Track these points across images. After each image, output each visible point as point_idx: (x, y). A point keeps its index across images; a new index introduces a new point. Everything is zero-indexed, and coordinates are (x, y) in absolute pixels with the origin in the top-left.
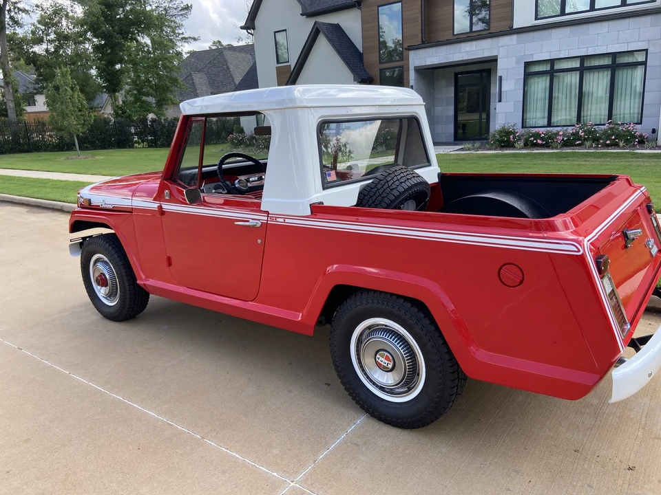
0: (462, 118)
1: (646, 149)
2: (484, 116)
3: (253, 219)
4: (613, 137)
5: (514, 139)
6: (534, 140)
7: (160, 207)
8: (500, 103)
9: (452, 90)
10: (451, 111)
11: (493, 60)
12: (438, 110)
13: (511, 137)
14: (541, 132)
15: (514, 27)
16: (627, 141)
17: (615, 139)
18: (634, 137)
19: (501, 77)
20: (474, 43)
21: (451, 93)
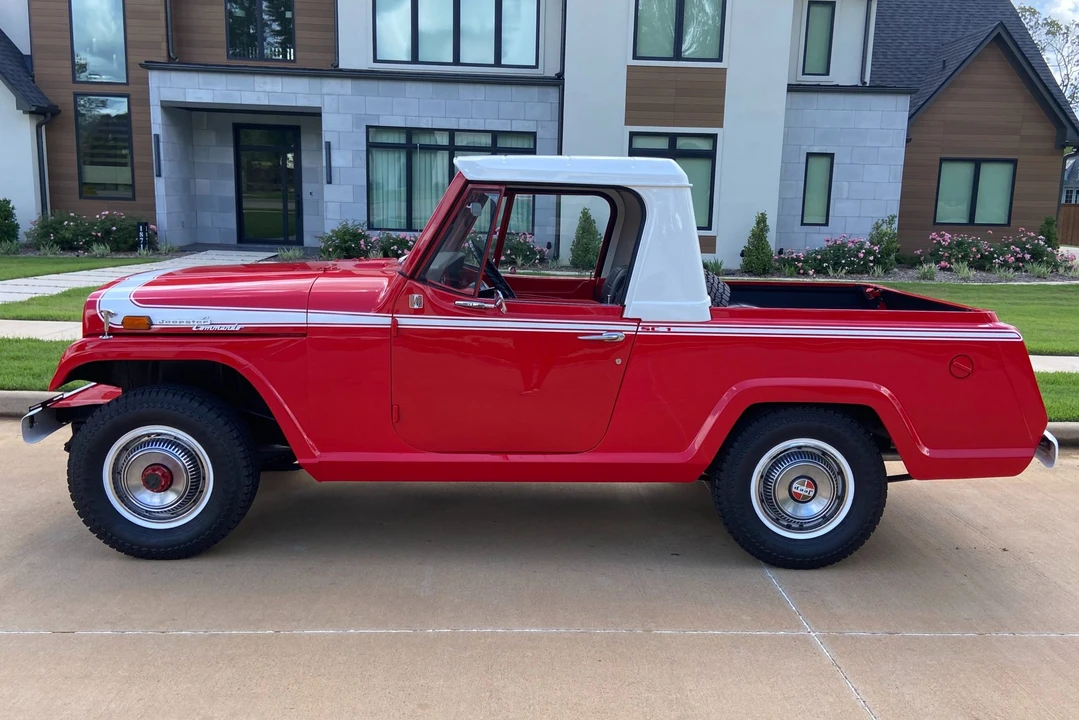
0: (253, 204)
1: (551, 269)
2: (292, 206)
3: (609, 331)
4: (509, 252)
5: (366, 246)
6: (399, 249)
7: (395, 323)
8: (329, 185)
9: (231, 151)
10: (229, 188)
11: (315, 115)
12: (203, 185)
13: (362, 242)
14: (408, 238)
15: (340, 67)
16: (526, 258)
17: (511, 254)
18: (533, 252)
19: (328, 144)
20: (278, 80)
21: (228, 158)
